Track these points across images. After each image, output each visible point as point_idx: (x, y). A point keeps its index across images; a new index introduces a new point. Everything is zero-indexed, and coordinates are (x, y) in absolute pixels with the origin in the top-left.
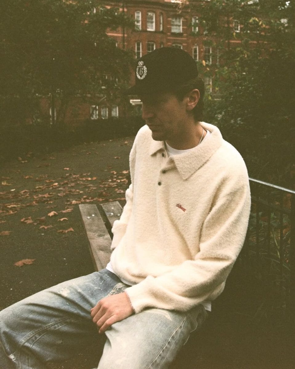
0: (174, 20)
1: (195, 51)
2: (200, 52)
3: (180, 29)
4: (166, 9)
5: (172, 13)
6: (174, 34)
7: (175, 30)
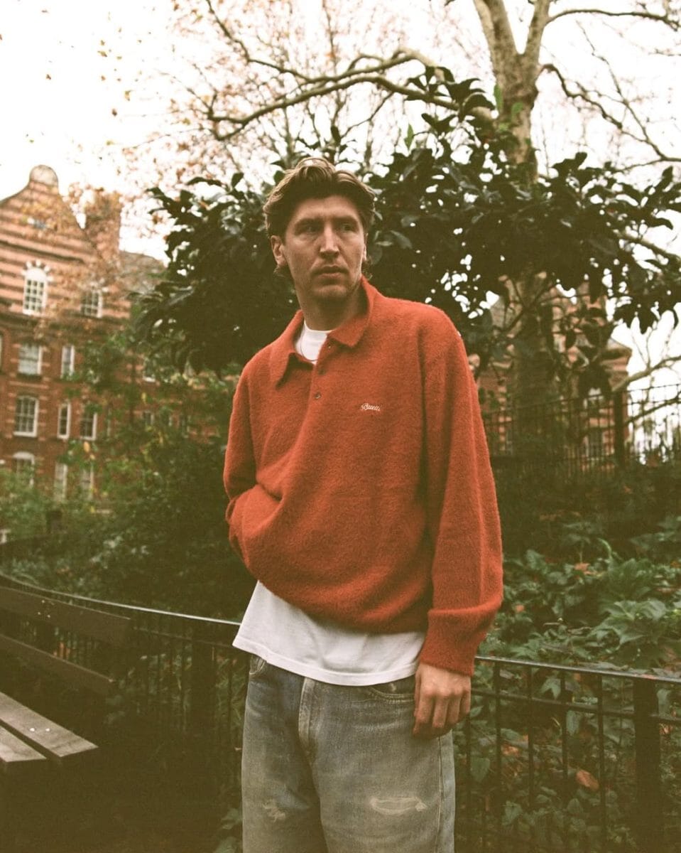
0: (26, 348)
1: (64, 413)
2: (74, 416)
3: (36, 367)
4: (10, 325)
5: (22, 335)
6: (24, 377)
7: (26, 368)
